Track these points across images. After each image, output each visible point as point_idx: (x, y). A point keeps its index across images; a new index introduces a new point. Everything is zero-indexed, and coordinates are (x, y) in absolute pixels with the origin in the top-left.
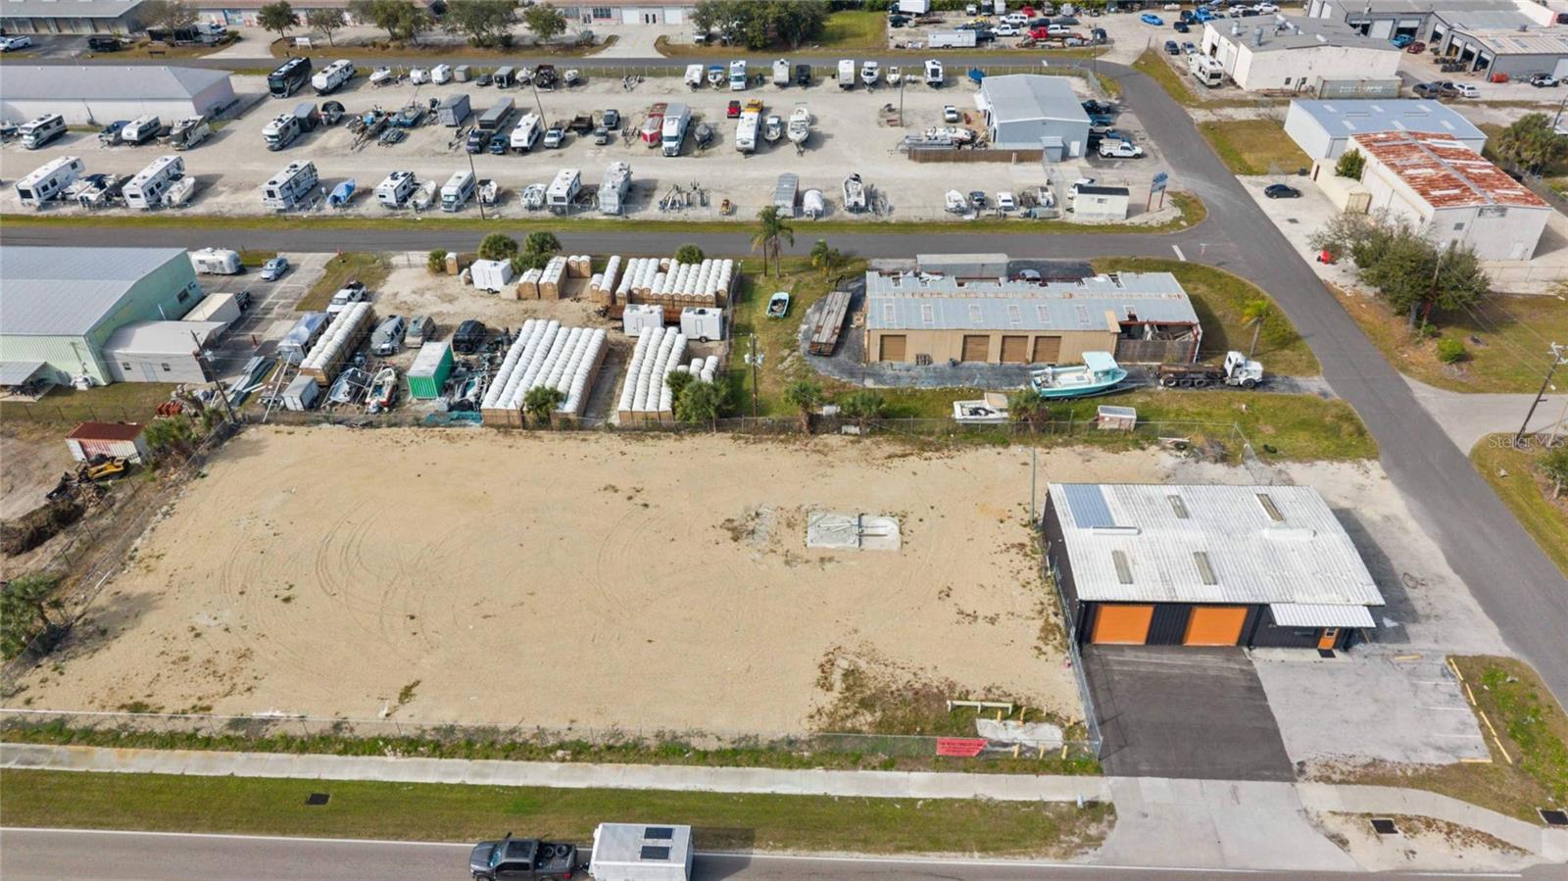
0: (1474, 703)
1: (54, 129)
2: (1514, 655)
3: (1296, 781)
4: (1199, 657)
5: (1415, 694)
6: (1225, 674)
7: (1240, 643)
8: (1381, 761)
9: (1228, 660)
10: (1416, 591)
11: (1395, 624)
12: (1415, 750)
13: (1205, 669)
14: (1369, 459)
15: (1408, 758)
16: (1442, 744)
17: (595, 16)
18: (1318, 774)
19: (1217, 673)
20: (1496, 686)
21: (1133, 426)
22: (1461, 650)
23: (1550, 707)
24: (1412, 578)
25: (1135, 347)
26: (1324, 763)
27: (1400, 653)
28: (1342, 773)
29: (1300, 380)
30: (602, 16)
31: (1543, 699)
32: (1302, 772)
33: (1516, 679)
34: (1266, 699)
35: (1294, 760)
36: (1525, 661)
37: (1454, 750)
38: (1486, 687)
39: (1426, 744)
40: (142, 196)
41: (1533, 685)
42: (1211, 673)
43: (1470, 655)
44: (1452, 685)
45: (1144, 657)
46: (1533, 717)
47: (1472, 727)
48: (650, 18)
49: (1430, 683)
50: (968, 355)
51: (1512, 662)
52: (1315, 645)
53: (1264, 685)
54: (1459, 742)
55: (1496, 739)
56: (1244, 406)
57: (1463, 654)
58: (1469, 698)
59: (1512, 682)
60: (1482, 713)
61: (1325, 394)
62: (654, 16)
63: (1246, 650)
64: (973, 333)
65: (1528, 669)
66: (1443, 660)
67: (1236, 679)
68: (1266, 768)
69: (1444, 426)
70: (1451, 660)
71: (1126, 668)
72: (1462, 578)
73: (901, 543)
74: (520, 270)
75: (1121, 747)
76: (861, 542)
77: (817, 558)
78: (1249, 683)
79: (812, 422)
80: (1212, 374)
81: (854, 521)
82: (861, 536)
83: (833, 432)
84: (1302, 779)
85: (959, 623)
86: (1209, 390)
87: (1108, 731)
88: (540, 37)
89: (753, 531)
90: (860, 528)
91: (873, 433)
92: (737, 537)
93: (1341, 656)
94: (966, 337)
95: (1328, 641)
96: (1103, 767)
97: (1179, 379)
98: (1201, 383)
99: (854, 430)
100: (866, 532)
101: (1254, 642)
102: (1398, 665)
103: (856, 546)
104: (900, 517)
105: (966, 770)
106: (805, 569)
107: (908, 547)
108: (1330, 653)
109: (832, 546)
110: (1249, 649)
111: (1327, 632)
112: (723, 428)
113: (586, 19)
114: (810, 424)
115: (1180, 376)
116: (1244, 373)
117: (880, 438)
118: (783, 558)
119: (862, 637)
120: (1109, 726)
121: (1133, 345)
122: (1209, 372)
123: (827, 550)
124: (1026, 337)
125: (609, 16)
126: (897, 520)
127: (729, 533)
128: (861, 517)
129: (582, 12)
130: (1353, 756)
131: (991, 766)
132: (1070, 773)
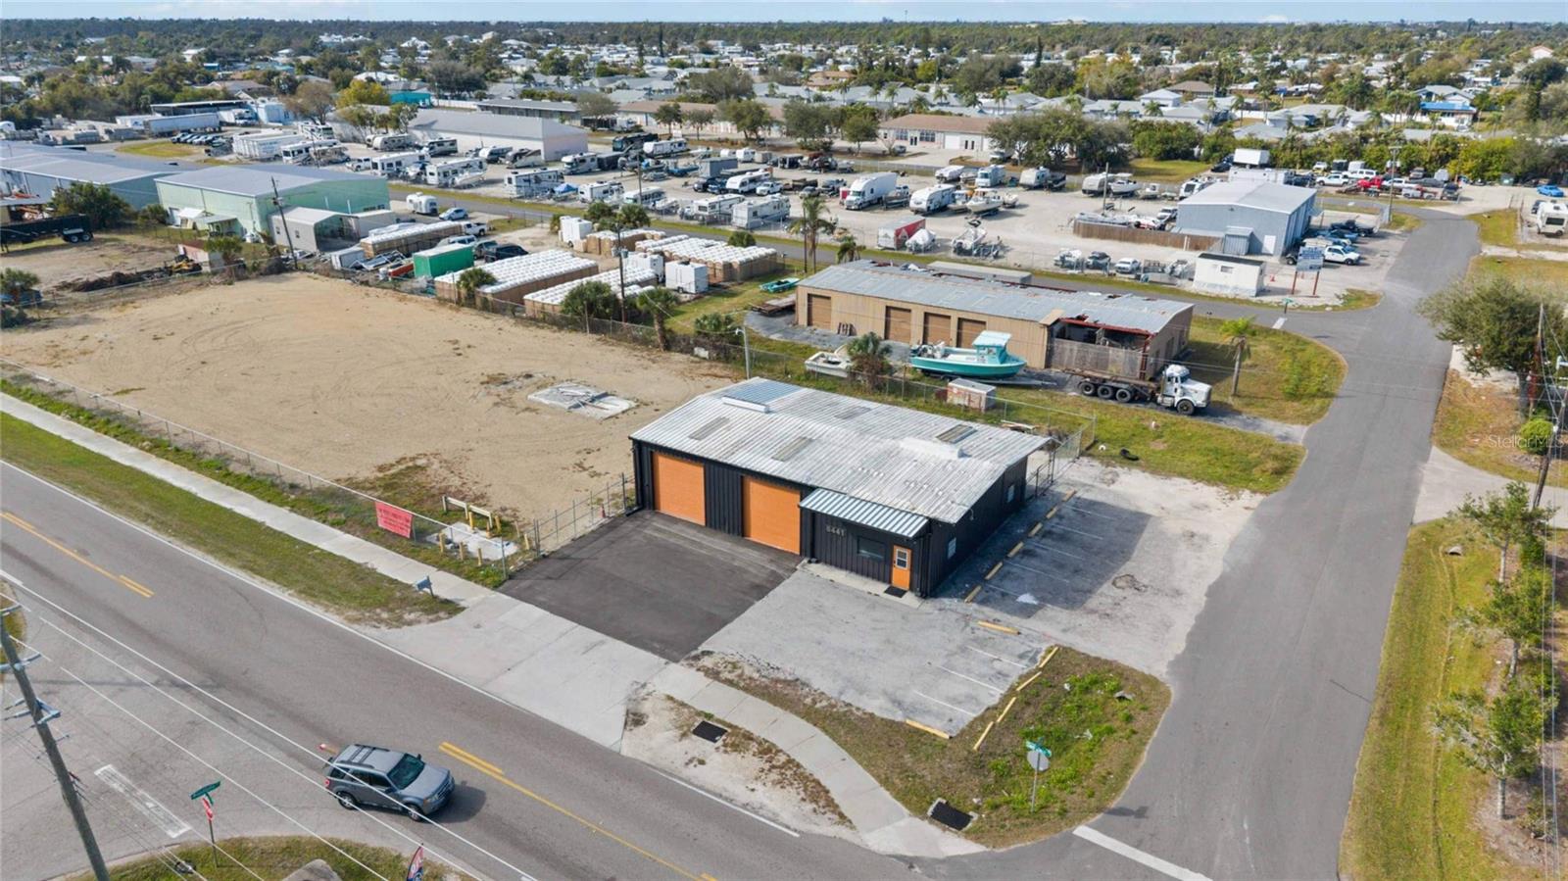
0: (1019, 688)
1: (447, 147)
2: (1164, 677)
3: (676, 661)
4: (746, 550)
5: (950, 655)
6: (751, 569)
7: (802, 552)
8: (803, 684)
9: (772, 561)
10: (1117, 590)
11: (1035, 602)
12: (861, 692)
13: (734, 559)
14: (1254, 491)
16: (907, 700)
17: (921, 139)
18: (710, 666)
19: (742, 565)
20: (1086, 691)
21: (983, 405)
22: (1084, 645)
23: (1135, 732)
24: (1130, 580)
25: (1071, 350)
26: (733, 661)
27: (996, 621)
28: (739, 676)
29: (1269, 424)
30: (927, 140)
31: (1137, 724)
32: (697, 658)
33: (1129, 697)
34: (760, 598)
35: (704, 647)
36: (1172, 685)
37: (912, 710)
38: (1066, 685)
39: (885, 693)
40: (436, 175)
41: (1144, 709)
42: (736, 564)
43: (1093, 654)
44: (1018, 668)
45: (691, 534)
46: (1097, 735)
47: (979, 704)
48: (970, 144)
49: (989, 655)
50: (892, 331)
51: (1149, 680)
52: (886, 578)
53: (778, 589)
54: (934, 707)
55: (990, 725)
57: (1083, 650)
58: (1019, 684)
59: (1121, 698)
60: (1014, 699)
61: (1286, 438)
62: (973, 142)
63: (804, 561)
64: (899, 305)
65: (1165, 695)
66: (1045, 646)
67: (756, 576)
68: (661, 641)
69: (1423, 495)
70: (1055, 649)
71: (656, 534)
72: (1208, 601)
73: (611, 417)
74: (599, 230)
75: (549, 578)
76: (577, 406)
77: (524, 406)
78: (764, 583)
79: (668, 336)
80: (1142, 387)
81: (593, 393)
82: (584, 404)
83: (686, 353)
84: (685, 663)
85: (564, 469)
86: (1133, 406)
87: (558, 565)
88: (854, 145)
89: (506, 383)
90: (593, 400)
91: (718, 359)
92: (488, 383)
93: (910, 599)
94: (888, 308)
95: (901, 575)
96: (506, 584)
97: (1096, 386)
98: (1123, 395)
99: (704, 353)
100: (595, 404)
101: (818, 553)
102: (973, 629)
103: (567, 407)
104: (641, 404)
105: (389, 547)
106: (503, 410)
107: (612, 420)
108: (900, 593)
109: (547, 402)
110: (810, 562)
111: (896, 558)
112: (594, 330)
113: (914, 141)
114: (663, 337)
115: (1097, 382)
116: (1179, 391)
117: (721, 365)
118: (497, 400)
119: (467, 454)
120: (566, 562)
121: (1070, 348)
122: (1137, 385)
123: (540, 403)
124: (949, 317)
125: (933, 140)
126: (634, 404)
127: (486, 379)
128: (606, 395)
129: (910, 135)
130: (778, 669)
131: (413, 551)
132: (469, 578)
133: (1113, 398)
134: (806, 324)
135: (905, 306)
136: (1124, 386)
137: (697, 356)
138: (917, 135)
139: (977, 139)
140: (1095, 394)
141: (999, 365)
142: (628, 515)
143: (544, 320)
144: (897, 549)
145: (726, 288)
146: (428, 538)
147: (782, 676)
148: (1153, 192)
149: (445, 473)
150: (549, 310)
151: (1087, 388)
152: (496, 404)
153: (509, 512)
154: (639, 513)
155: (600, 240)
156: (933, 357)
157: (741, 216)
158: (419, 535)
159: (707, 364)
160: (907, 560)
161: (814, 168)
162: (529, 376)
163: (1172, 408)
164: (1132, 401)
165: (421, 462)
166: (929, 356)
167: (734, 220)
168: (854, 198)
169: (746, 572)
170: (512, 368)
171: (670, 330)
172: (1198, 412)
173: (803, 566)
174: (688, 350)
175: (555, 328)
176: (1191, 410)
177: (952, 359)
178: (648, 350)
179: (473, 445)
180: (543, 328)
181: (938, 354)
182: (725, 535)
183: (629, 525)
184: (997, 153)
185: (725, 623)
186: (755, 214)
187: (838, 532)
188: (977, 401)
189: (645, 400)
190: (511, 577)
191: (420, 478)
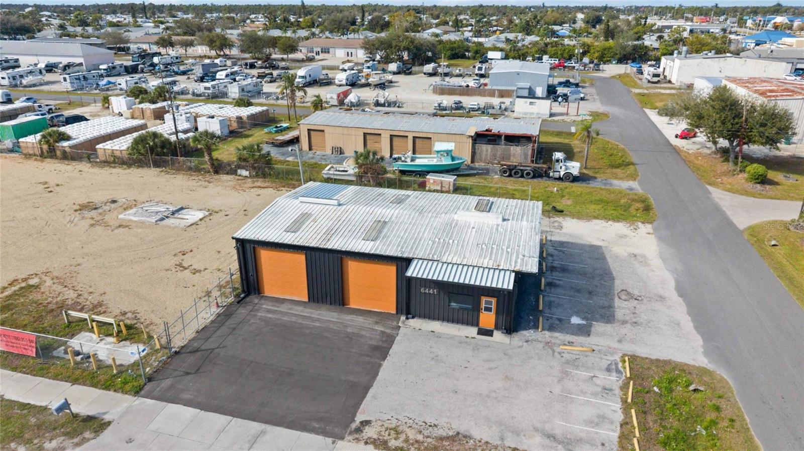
0: (629, 400)
2: (710, 367)
3: (342, 438)
4: (350, 317)
5: (560, 380)
6: (363, 333)
7: (399, 311)
8: (465, 437)
9: (377, 323)
10: (626, 303)
11: (584, 322)
12: (517, 433)
13: (346, 326)
14: (643, 223)
15: (502, 439)
16: (558, 432)
18: (375, 437)
19: (355, 331)
20: (671, 391)
21: (451, 188)
22: (642, 351)
23: (732, 420)
24: (629, 294)
25: (487, 151)
26: (393, 426)
27: (571, 343)
28: (407, 440)
29: (616, 182)
30: (325, 52)
31: (727, 412)
32: (359, 430)
33: (702, 388)
34: (384, 359)
35: (359, 418)
36: (722, 372)
38: (655, 389)
39: (536, 430)
41: (720, 397)
42: (349, 330)
43: (653, 357)
44: (614, 381)
45: (298, 310)
46: (706, 429)
47: (612, 423)
49: (586, 374)
51: (703, 371)
52: (474, 322)
53: (395, 347)
54: (583, 435)
55: (635, 441)
56: (555, 189)
57: (644, 356)
58: (626, 394)
59: (695, 390)
60: (633, 411)
61: (631, 189)
62: (351, 53)
63: (403, 318)
65: (722, 380)
66: (617, 357)
67: (371, 339)
68: (319, 420)
69: (729, 213)
70: (627, 358)
71: (270, 316)
72: (684, 301)
73: (192, 225)
74: (140, 103)
75: (188, 374)
76: (162, 219)
77: (117, 225)
78: (380, 343)
79: (215, 163)
80: (539, 168)
81: (172, 208)
82: (167, 217)
83: (232, 174)
84: (350, 438)
85: (167, 270)
86: (535, 180)
87: (191, 359)
88: (285, 56)
89: (96, 209)
90: (173, 213)
91: (257, 176)
92: (80, 210)
93: (498, 336)
94: (365, 134)
95: (488, 319)
96: (147, 388)
97: (511, 170)
98: (528, 174)
99: (245, 173)
100: (176, 215)
101: (412, 310)
102: (559, 353)
103: (154, 221)
104: (212, 212)
105: (14, 369)
106: (99, 229)
107: (194, 226)
108: (489, 333)
109: (136, 219)
110: (407, 318)
111: (483, 305)
112: (157, 165)
113: (318, 53)
114: (212, 164)
115: (511, 168)
116: (563, 168)
117: (261, 180)
118: (93, 222)
119: (76, 269)
120: (199, 354)
121: (486, 149)
122: (536, 167)
123: (131, 221)
124: (407, 137)
125: (329, 52)
126: (207, 213)
127: (78, 207)
128: (182, 209)
129: (315, 50)
130: (435, 426)
131: (42, 369)
132: (107, 388)
133: (522, 176)
134: (308, 150)
135: (377, 132)
136: (528, 168)
137: (240, 175)
138: (319, 50)
139: (353, 51)
140: (510, 176)
141: (450, 162)
142: (238, 302)
143: (114, 162)
144: (484, 299)
145: (241, 132)
146: (55, 353)
147: (442, 433)
148: (461, 72)
149: (59, 288)
150: (118, 154)
151: (505, 172)
152: (92, 225)
153: (129, 315)
154: (248, 299)
155: (142, 109)
156: (406, 162)
157: (234, 91)
158: (45, 351)
159: (249, 180)
160: (493, 306)
161: (266, 68)
162: (114, 202)
163: (560, 179)
164: (534, 177)
165: (33, 281)
166: (402, 162)
167: (230, 94)
168: (300, 80)
169: (361, 336)
170: (97, 197)
171: (217, 159)
172: (575, 179)
173: (403, 322)
174: (233, 172)
175: (125, 167)
176: (571, 178)
177: (418, 162)
178: (202, 175)
179: (80, 260)
180: (114, 167)
181: (409, 160)
182: (328, 306)
183: (242, 311)
184: (367, 57)
185: (367, 389)
186: (243, 90)
187: (431, 291)
188: (447, 186)
189: (217, 209)
190: (150, 379)
191: (34, 296)
